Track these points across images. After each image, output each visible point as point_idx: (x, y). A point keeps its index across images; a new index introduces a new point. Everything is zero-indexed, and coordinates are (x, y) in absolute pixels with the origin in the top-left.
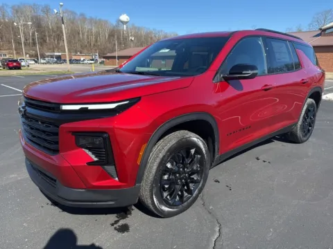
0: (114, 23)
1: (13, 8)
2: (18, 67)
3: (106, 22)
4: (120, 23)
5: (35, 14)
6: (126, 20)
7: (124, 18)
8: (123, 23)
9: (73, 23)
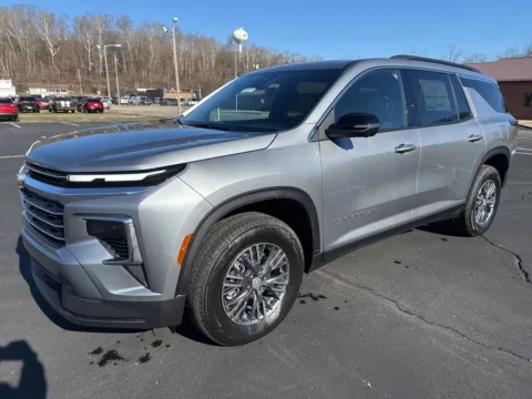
0: (225, 42)
1: (75, 20)
2: (100, 110)
3: (212, 40)
4: (234, 42)
5: (107, 29)
6: (243, 38)
7: (241, 34)
8: (238, 41)
9: (162, 42)
